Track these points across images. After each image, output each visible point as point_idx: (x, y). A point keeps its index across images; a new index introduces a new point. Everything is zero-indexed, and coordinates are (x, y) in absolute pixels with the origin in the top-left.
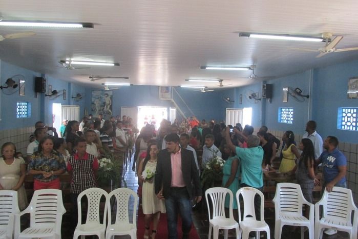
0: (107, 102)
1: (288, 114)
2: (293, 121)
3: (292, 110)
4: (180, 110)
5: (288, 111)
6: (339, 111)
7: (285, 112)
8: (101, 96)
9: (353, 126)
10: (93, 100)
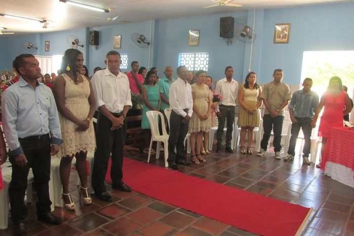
6: (180, 56)
9: (191, 67)
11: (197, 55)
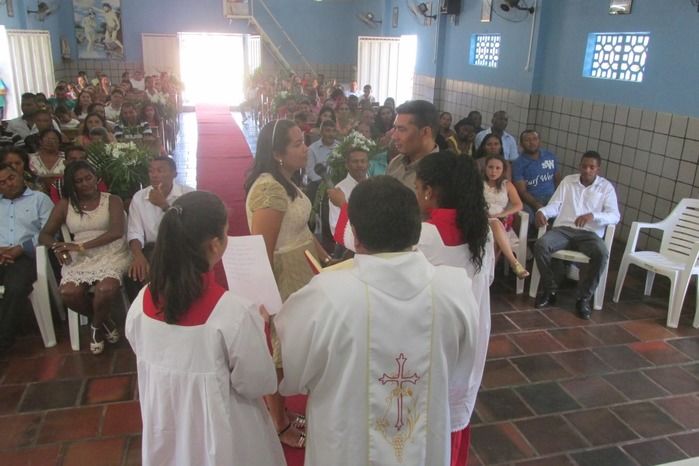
0: (111, 24)
1: (489, 48)
2: (499, 62)
3: (498, 38)
4: (270, 41)
5: (490, 42)
6: (591, 41)
7: (483, 44)
8: (95, 9)
9: (613, 71)
10: (77, 18)
11: (628, 39)
